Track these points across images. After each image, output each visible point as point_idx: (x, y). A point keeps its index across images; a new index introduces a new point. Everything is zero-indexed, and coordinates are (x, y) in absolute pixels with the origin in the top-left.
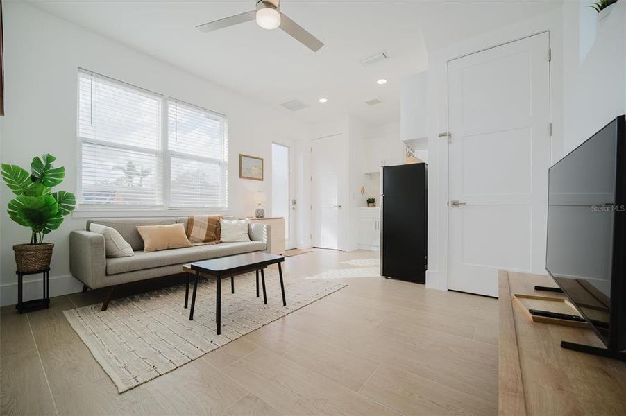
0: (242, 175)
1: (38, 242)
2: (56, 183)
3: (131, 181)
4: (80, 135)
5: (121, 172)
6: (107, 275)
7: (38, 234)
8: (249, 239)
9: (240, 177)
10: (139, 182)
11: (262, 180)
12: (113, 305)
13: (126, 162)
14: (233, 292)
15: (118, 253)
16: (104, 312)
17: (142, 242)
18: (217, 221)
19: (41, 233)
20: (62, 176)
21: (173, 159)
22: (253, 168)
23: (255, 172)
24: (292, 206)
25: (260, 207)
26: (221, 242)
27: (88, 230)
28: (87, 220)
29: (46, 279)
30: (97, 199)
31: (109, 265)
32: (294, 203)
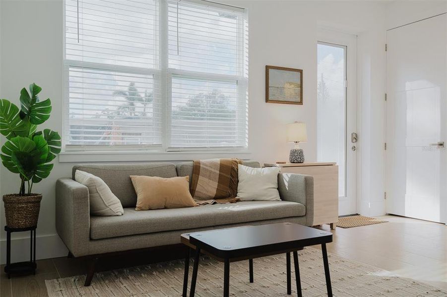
0: (270, 98)
1: (26, 192)
2: (43, 119)
3: (134, 109)
4: (68, 57)
5: (123, 98)
6: (91, 239)
7: (26, 183)
8: (279, 198)
9: (267, 100)
10: (142, 110)
11: (301, 103)
12: (98, 280)
13: (128, 84)
14: (251, 280)
15: (105, 210)
16: (87, 288)
17: (135, 196)
18: (233, 169)
19: (31, 181)
20: (48, 110)
21: (174, 80)
22: (287, 86)
23: (290, 91)
24: (351, 145)
25: (297, 147)
26: (238, 201)
27: (74, 179)
28: (72, 166)
29: (33, 237)
30: (85, 138)
31: (94, 226)
32: (355, 138)
